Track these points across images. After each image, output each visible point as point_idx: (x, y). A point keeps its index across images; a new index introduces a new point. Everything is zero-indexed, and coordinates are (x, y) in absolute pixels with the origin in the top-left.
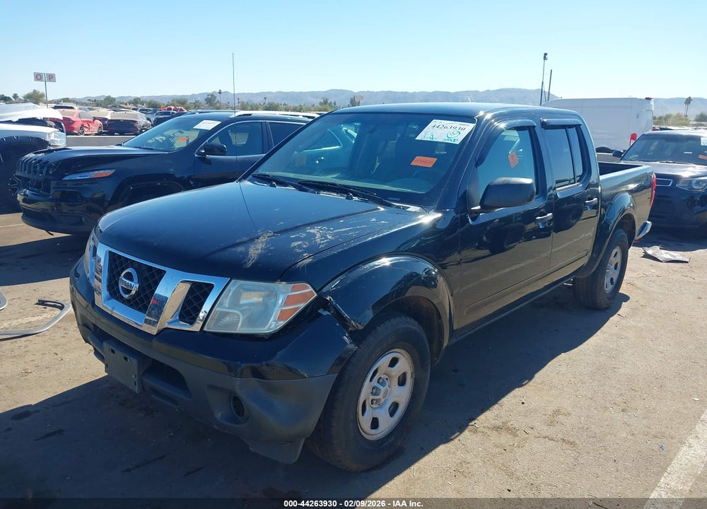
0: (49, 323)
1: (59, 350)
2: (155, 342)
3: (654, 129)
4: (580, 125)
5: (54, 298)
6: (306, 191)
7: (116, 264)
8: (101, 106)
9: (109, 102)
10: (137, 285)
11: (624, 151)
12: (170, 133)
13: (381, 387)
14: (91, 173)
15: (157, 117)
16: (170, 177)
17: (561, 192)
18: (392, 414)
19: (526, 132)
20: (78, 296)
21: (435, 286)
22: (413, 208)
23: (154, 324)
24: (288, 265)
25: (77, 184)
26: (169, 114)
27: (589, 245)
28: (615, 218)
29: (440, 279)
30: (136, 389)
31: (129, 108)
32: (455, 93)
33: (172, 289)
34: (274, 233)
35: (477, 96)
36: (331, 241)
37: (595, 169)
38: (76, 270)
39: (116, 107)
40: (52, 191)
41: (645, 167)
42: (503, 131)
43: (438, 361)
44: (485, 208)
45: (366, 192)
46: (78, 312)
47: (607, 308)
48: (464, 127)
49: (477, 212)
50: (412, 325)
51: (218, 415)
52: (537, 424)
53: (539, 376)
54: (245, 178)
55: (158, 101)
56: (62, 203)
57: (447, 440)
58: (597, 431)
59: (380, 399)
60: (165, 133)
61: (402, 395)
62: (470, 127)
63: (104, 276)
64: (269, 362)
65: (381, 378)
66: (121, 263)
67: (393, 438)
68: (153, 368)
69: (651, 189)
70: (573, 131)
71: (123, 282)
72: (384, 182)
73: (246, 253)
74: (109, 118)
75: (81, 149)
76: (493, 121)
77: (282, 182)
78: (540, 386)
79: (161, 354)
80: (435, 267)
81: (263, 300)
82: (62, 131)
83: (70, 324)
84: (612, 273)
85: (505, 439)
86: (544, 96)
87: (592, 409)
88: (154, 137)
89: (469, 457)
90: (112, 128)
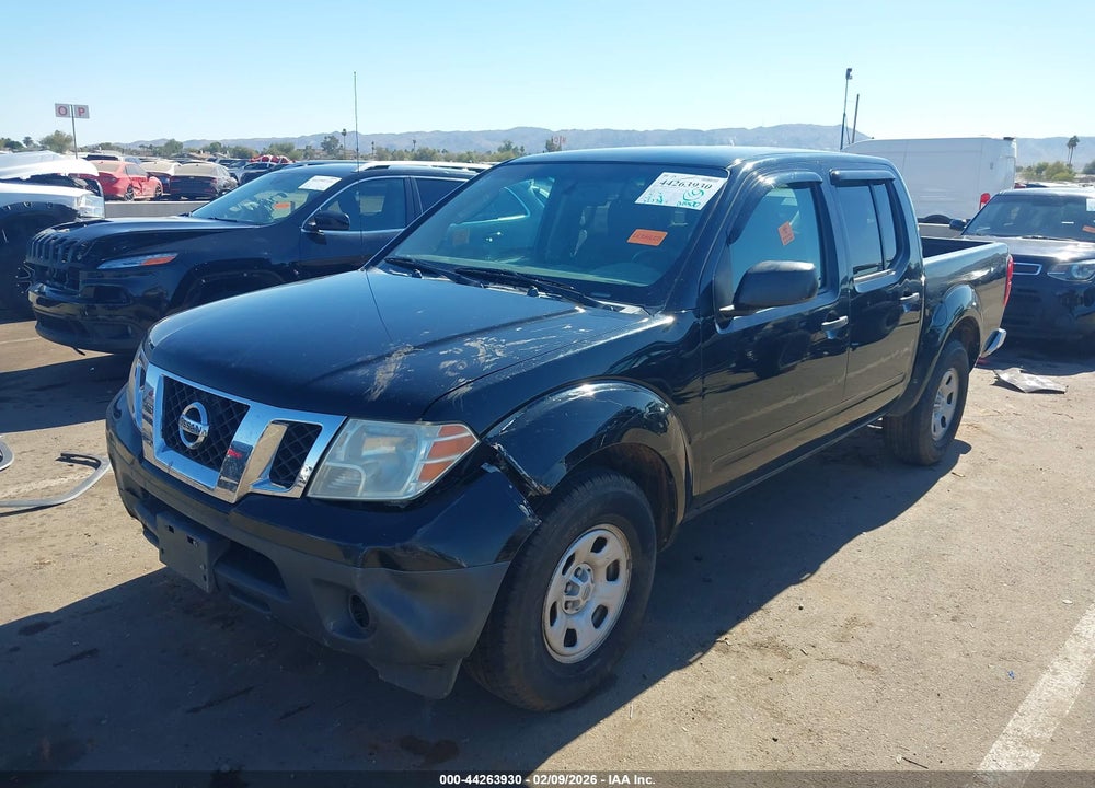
0: (77, 489)
1: (92, 530)
2: (234, 515)
3: (1017, 186)
4: (892, 180)
5: (86, 451)
6: (467, 283)
7: (175, 396)
8: (160, 155)
9: (172, 150)
10: (207, 429)
11: (968, 220)
12: (266, 196)
13: (580, 583)
14: (141, 258)
15: (247, 171)
16: (262, 263)
17: (863, 282)
18: (597, 624)
19: (808, 191)
20: (119, 446)
21: (665, 430)
22: (629, 309)
23: (232, 487)
24: (435, 396)
25: (120, 276)
26: (263, 166)
27: (907, 365)
28: (947, 324)
29: (673, 420)
30: (206, 586)
31: (204, 159)
32: (708, 132)
33: (259, 433)
34: (415, 347)
35: (743, 136)
36: (502, 359)
37: (916, 249)
38: (115, 406)
39: (183, 156)
40: (81, 286)
41: (995, 245)
42: (769, 189)
43: (669, 544)
44: (742, 308)
45: (559, 285)
46: (119, 472)
47: (936, 464)
48: (711, 183)
49: (729, 315)
50: (628, 487)
51: (330, 625)
52: (821, 640)
53: (827, 567)
54: (374, 264)
55: (249, 147)
56: (96, 305)
57: (682, 663)
58: (914, 651)
59: (579, 601)
60: (258, 196)
61: (613, 595)
62: (718, 183)
63: (158, 414)
64: (407, 543)
65: (579, 568)
66: (182, 395)
67: (599, 660)
68: (232, 555)
69: (1005, 279)
70: (881, 190)
71: (186, 423)
72: (585, 270)
73: (371, 378)
74: (172, 174)
75: (125, 221)
76: (755, 173)
77: (430, 270)
78: (827, 582)
79: (242, 532)
80: (665, 401)
81: (397, 450)
82: (98, 194)
83: (109, 490)
84: (943, 409)
85: (772, 662)
86: (846, 134)
87: (907, 617)
88: (240, 202)
89: (715, 690)
90: (177, 189)
